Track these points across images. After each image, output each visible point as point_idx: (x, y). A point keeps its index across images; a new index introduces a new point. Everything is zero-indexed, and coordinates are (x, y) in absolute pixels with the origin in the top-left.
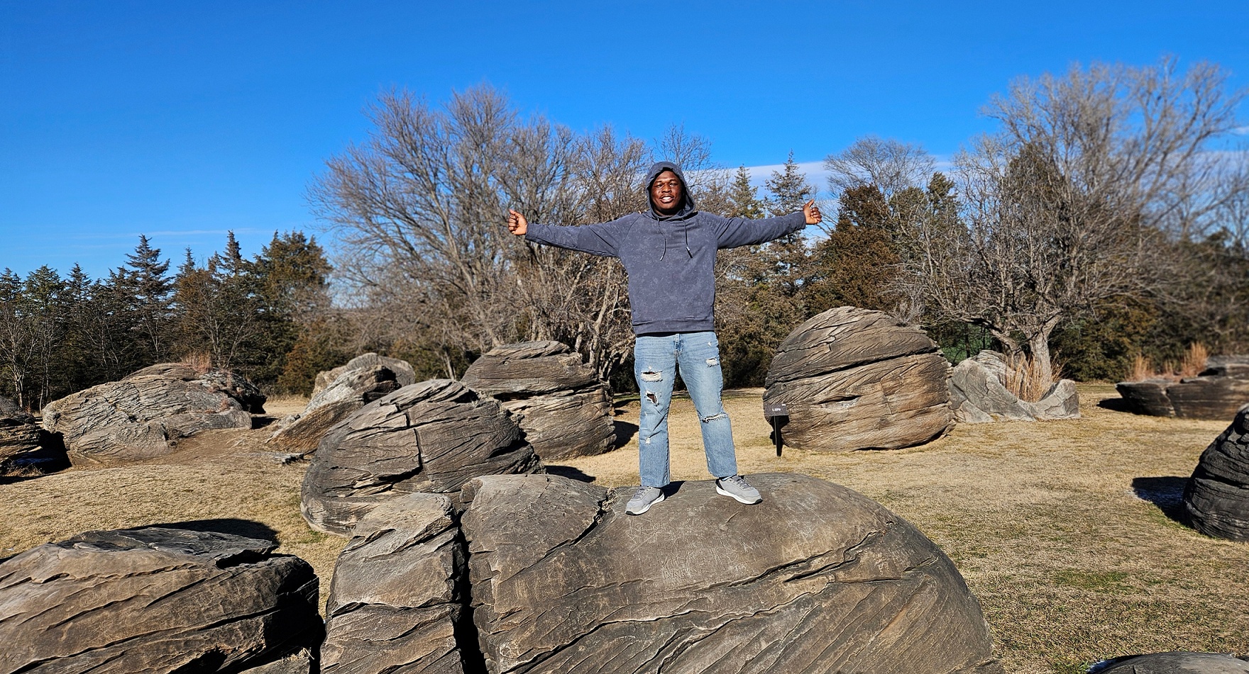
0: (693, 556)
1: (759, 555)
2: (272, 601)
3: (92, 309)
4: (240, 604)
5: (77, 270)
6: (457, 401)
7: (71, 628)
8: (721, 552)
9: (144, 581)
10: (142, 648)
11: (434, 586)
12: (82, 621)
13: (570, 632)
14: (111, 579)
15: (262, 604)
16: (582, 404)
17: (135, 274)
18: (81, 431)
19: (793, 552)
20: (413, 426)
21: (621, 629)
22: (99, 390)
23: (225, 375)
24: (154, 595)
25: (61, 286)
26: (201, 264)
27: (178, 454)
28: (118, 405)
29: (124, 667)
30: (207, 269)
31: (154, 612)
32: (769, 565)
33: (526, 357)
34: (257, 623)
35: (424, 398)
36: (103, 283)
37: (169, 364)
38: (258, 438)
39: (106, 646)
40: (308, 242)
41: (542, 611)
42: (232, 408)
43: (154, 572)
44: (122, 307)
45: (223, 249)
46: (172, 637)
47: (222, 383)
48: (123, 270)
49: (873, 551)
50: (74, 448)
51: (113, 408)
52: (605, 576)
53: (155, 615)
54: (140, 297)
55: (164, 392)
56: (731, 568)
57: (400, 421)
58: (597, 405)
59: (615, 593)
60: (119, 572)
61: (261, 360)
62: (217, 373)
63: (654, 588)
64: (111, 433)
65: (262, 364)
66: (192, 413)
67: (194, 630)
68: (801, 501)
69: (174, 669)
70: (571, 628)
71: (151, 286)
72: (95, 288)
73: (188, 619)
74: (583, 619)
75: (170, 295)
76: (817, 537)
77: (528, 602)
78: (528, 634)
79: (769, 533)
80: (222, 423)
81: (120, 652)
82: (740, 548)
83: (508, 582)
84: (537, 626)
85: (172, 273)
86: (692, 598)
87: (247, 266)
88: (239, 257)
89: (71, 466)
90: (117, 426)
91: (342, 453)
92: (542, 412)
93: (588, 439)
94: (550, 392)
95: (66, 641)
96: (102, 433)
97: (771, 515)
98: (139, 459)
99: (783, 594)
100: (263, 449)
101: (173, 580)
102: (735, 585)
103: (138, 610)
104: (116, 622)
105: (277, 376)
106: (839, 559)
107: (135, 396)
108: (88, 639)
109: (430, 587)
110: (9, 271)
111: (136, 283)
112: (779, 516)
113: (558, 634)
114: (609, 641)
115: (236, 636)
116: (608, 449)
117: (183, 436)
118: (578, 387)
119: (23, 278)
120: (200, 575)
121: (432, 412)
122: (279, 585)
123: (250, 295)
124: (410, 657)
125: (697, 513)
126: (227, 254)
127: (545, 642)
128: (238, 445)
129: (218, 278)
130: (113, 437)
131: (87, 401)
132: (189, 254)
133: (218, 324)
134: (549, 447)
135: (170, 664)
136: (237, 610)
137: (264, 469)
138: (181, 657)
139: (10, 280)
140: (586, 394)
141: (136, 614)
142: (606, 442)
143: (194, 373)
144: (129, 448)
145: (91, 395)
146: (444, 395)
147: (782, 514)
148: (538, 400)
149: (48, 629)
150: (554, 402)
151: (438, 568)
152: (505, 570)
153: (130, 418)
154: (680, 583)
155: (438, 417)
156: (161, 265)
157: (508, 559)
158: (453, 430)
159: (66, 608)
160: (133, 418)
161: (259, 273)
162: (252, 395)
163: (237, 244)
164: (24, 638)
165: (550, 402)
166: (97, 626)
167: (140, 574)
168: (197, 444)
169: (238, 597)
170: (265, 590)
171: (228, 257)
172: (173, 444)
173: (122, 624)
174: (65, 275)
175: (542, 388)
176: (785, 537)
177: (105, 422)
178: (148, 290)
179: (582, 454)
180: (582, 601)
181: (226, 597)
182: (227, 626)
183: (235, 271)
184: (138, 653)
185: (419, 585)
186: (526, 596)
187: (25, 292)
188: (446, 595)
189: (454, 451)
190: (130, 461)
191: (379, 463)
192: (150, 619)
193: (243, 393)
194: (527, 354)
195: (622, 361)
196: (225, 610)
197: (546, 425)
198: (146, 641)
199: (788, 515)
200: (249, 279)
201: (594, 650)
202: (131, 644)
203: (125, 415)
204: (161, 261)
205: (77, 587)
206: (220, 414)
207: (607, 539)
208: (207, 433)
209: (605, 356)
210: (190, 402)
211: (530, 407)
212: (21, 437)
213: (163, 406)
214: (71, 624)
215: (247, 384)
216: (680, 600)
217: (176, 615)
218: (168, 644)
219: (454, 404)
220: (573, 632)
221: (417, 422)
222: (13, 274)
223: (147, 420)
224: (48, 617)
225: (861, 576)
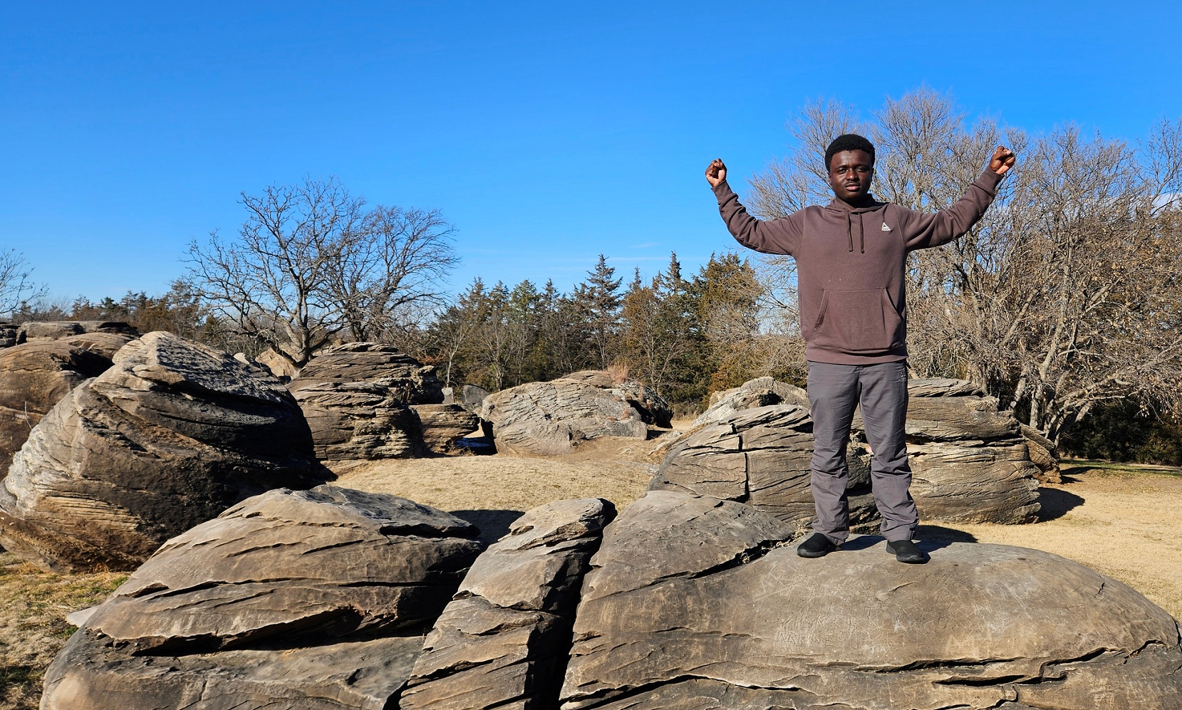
0: (823, 621)
1: (912, 640)
2: (419, 576)
3: (558, 320)
4: (385, 571)
5: (550, 284)
6: (796, 429)
7: (243, 560)
8: (862, 625)
9: (311, 530)
10: (288, 590)
11: (528, 589)
12: (252, 555)
13: (643, 673)
14: (288, 524)
15: (408, 575)
16: (994, 459)
17: (593, 289)
18: (506, 422)
19: (963, 647)
20: (745, 451)
21: (711, 688)
22: (526, 388)
23: (638, 387)
24: (313, 544)
25: (537, 298)
26: (647, 283)
27: (577, 454)
28: (539, 403)
29: (269, 603)
30: (651, 287)
31: (307, 560)
32: (920, 655)
33: (923, 396)
34: (395, 592)
35: (762, 422)
36: (568, 297)
37: (593, 371)
38: (645, 448)
39: (263, 581)
40: (741, 264)
41: (620, 641)
42: (632, 417)
43: (324, 525)
44: (580, 319)
45: (666, 269)
46: (315, 586)
47: (634, 394)
48: (584, 286)
49: (1094, 673)
50: (500, 435)
51: (535, 405)
52: (711, 622)
53: (307, 563)
54: (594, 311)
55: (578, 395)
56: (866, 647)
57: (733, 443)
58: (1015, 463)
59: (714, 644)
60: (295, 519)
61: (690, 380)
62: (632, 383)
63: (760, 648)
64: (527, 426)
65: (690, 382)
66: (597, 418)
67: (335, 584)
68: (1012, 584)
69: (307, 615)
70: (646, 669)
71: (604, 301)
72: (563, 301)
73: (333, 573)
74: (665, 662)
75: (619, 310)
76: (1008, 635)
77: (610, 628)
78: (596, 663)
79: (941, 615)
80: (620, 431)
81: (270, 590)
82: (889, 623)
83: (600, 600)
84: (609, 657)
85: (622, 289)
86: (802, 672)
87: (685, 286)
88: (679, 276)
89: (497, 453)
90: (534, 422)
91: (674, 468)
92: (939, 461)
93: (997, 503)
94: (952, 440)
95: (236, 569)
96: (522, 427)
97: (956, 593)
98: (546, 454)
99: (927, 697)
100: (646, 460)
101: (334, 535)
102: (867, 670)
103: (296, 556)
104: (275, 562)
105: (702, 395)
106: (1030, 670)
107: (553, 396)
108: (251, 571)
109: (524, 589)
110: (501, 283)
111: (592, 298)
112: (966, 598)
113: (629, 671)
114: (689, 697)
115: (370, 599)
116: (1027, 520)
117: (584, 438)
118: (990, 438)
119: (511, 290)
120: (360, 535)
121: (766, 438)
122: (434, 562)
123: (686, 314)
124: (481, 656)
125: (857, 573)
126: (669, 273)
127: (611, 677)
128: (626, 453)
129: (659, 296)
130: (529, 431)
131: (516, 396)
132: (637, 273)
133: (654, 339)
134: (945, 505)
135: (305, 610)
136: (380, 576)
137: (635, 479)
138: (315, 606)
139: (501, 291)
140: (1001, 449)
141: (292, 558)
142: (1023, 511)
143: (612, 382)
144: (539, 443)
145: (520, 392)
146: (787, 421)
147: (972, 595)
148: (936, 447)
149: (228, 556)
150: (955, 452)
151: (539, 572)
152: (600, 588)
153: (546, 416)
154: (793, 651)
155: (772, 445)
156: (614, 282)
157: (609, 577)
158: (787, 461)
159: (246, 541)
160: (548, 416)
161: (694, 293)
162: (660, 408)
163: (678, 264)
164: (211, 560)
165: (950, 452)
166: (261, 562)
167: (312, 524)
168: (595, 447)
169: (385, 564)
170: (416, 563)
171: (669, 277)
172: (575, 444)
173: (280, 564)
174: (541, 289)
175: (941, 434)
176: (960, 624)
177: (526, 417)
178: (601, 305)
179: (987, 521)
180: (672, 642)
181: (375, 561)
182: (365, 588)
183: (675, 290)
184: (283, 594)
185: (516, 585)
186: (609, 621)
187: (511, 302)
188: (536, 601)
189: (784, 483)
190: (539, 455)
191: (705, 484)
192: (302, 565)
193: (652, 406)
194: (926, 391)
195: (1079, 417)
196: (368, 573)
197: (943, 478)
198: (294, 585)
199: (979, 599)
200: (684, 298)
201: (667, 703)
202: (282, 585)
203: (542, 413)
204: (614, 279)
205: (260, 525)
206: (621, 422)
207: (735, 581)
208: (606, 439)
209: (1052, 408)
210: (597, 407)
211: (924, 454)
212: (461, 422)
213: (574, 408)
214: (245, 555)
215: (657, 397)
216: (785, 671)
217: (324, 567)
218: (309, 591)
219: (792, 432)
220: (647, 675)
221: (750, 446)
222: (503, 286)
223: (559, 419)
224: (232, 545)
225: (1060, 703)
